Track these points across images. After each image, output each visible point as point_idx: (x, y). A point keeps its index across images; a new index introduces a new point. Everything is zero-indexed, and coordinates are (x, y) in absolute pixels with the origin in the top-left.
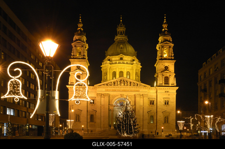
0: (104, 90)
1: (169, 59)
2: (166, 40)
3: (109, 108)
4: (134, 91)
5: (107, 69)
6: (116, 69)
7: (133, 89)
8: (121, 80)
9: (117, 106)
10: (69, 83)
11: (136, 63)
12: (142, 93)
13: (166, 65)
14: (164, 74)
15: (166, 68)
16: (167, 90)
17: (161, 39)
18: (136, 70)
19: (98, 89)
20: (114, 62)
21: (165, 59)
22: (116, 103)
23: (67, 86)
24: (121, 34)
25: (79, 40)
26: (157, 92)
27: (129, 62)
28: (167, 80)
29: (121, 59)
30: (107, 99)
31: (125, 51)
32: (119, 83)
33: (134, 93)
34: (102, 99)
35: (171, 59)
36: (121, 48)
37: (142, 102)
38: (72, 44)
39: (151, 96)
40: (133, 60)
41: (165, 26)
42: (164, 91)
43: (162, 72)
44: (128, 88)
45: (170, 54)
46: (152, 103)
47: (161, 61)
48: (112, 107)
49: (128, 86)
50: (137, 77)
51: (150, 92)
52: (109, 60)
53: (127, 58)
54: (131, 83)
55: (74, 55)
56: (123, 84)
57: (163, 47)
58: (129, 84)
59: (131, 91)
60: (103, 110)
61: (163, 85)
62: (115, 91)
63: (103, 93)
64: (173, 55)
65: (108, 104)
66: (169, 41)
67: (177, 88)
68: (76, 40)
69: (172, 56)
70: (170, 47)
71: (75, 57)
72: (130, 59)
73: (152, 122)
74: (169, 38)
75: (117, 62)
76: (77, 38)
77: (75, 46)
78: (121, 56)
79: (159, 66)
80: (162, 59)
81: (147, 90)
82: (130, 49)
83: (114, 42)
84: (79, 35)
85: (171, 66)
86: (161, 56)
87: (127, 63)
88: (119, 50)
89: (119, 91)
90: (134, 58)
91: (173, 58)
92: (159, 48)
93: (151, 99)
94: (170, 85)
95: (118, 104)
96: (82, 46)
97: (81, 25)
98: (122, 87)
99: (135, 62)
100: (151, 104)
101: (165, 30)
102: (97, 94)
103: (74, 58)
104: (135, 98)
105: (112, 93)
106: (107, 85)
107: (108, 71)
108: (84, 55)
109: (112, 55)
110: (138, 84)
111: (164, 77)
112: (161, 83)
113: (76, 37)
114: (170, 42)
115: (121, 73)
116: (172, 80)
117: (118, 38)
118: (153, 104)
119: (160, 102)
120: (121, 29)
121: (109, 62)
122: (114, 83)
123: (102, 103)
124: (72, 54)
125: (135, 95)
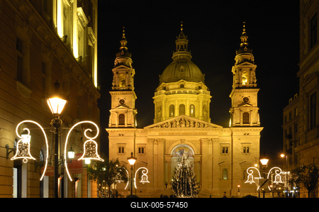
0: (157, 134)
1: (250, 88)
2: (245, 60)
3: (164, 159)
4: (200, 134)
5: (161, 102)
6: (174, 101)
7: (198, 131)
8: (181, 120)
9: (176, 156)
10: (110, 125)
11: (204, 92)
12: (210, 137)
13: (246, 96)
14: (242, 108)
15: (246, 100)
16: (247, 132)
17: (238, 58)
18: (204, 101)
19: (149, 133)
20: (171, 91)
21: (245, 87)
22: (175, 151)
23: (107, 130)
24: (182, 49)
25: (122, 64)
26: (232, 135)
27: (193, 91)
28: (246, 117)
29: (182, 86)
30: (161, 146)
31: (187, 75)
32: (178, 123)
33: (198, 138)
34: (155, 146)
35: (253, 88)
36: (182, 71)
37: (210, 149)
38: (113, 70)
39: (224, 141)
40: (200, 88)
41: (244, 39)
42: (242, 134)
43: (239, 106)
44: (191, 130)
45: (252, 80)
46: (225, 151)
47: (238, 90)
48: (169, 158)
49: (191, 128)
50: (205, 113)
51: (223, 135)
52: (165, 89)
53: (191, 85)
54: (194, 123)
55: (115, 86)
56: (183, 125)
57: (241, 70)
58: (192, 124)
59: (196, 134)
60: (156, 162)
61: (242, 124)
62: (173, 134)
63: (156, 138)
64: (255, 81)
65: (163, 153)
66: (250, 61)
67: (262, 128)
68: (119, 64)
69: (253, 83)
70: (251, 70)
71: (117, 88)
72: (194, 86)
73: (225, 178)
74: (250, 56)
75: (177, 91)
76: (120, 62)
77: (117, 73)
78: (181, 82)
79: (236, 97)
80: (240, 87)
81: (218, 133)
82: (195, 71)
83: (172, 60)
84: (122, 56)
85: (253, 97)
86: (239, 83)
87: (190, 93)
88: (178, 74)
89: (179, 135)
90: (201, 84)
91: (255, 85)
92: (236, 71)
93: (224, 146)
94: (251, 125)
95: (178, 153)
96: (127, 73)
97: (125, 43)
98: (183, 129)
99: (201, 91)
100: (223, 152)
101: (244, 45)
102: (149, 140)
103: (115, 90)
104: (201, 144)
105: (168, 138)
106: (162, 126)
107: (163, 104)
108: (129, 86)
109: (169, 81)
110: (204, 125)
111: (242, 113)
112: (238, 122)
113: (117, 60)
114: (252, 62)
115: (182, 107)
116: (255, 118)
117: (177, 55)
118: (227, 152)
119: (237, 149)
120: (181, 42)
121: (164, 91)
122: (172, 124)
123: (155, 153)
124: (113, 84)
125: (200, 140)
